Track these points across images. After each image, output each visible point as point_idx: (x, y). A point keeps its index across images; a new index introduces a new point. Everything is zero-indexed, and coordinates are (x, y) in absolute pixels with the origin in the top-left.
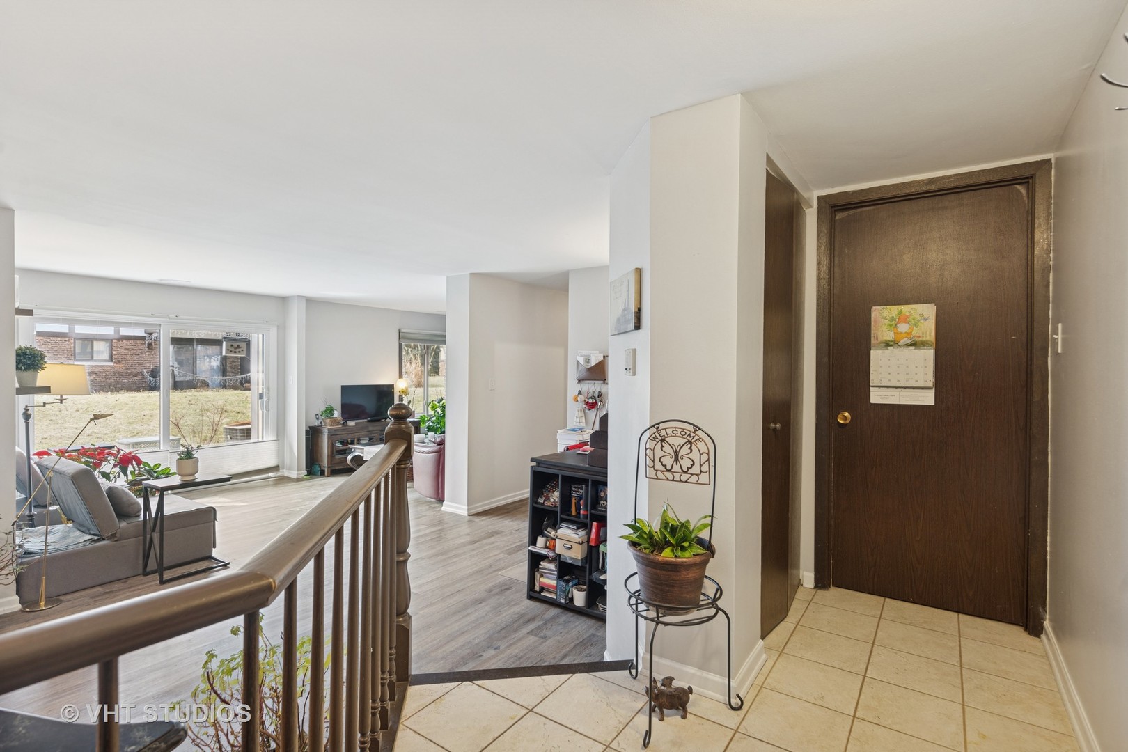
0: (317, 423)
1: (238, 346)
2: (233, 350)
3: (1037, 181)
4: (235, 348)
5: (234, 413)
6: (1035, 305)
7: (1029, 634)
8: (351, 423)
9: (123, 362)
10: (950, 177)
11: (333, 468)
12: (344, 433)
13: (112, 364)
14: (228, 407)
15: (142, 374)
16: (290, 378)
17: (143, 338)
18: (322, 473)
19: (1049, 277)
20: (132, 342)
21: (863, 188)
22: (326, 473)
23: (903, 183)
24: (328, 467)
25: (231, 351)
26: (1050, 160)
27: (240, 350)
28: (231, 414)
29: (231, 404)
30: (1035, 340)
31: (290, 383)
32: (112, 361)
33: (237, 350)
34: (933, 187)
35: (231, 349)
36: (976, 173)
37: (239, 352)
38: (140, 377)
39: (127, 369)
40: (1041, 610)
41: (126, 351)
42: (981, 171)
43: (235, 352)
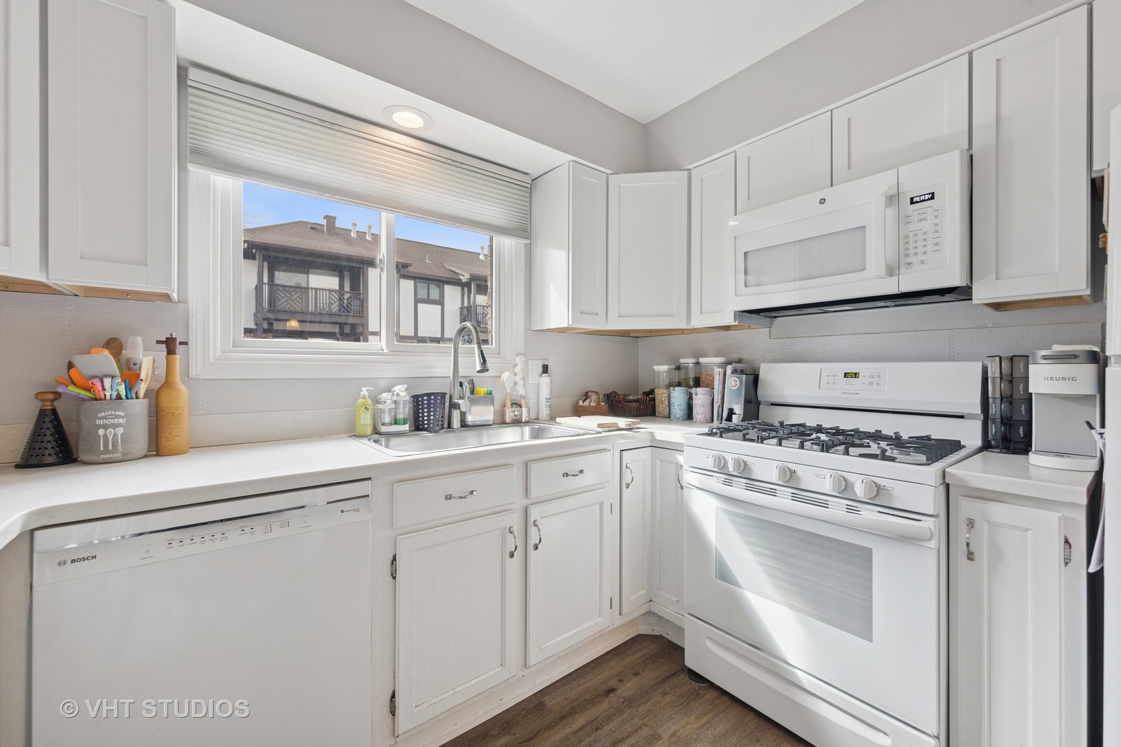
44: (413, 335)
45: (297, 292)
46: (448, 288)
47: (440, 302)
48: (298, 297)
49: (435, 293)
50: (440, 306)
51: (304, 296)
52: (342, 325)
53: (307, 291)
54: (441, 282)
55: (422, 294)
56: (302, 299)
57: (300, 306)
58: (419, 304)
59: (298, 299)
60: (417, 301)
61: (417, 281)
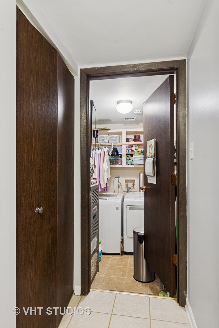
3: (180, 70)
6: (180, 135)
7: (180, 305)
10: (142, 64)
19: (186, 120)
21: (103, 66)
23: (121, 66)
26: (185, 60)
30: (180, 152)
34: (135, 69)
36: (154, 64)
40: (185, 293)
42: (156, 62)
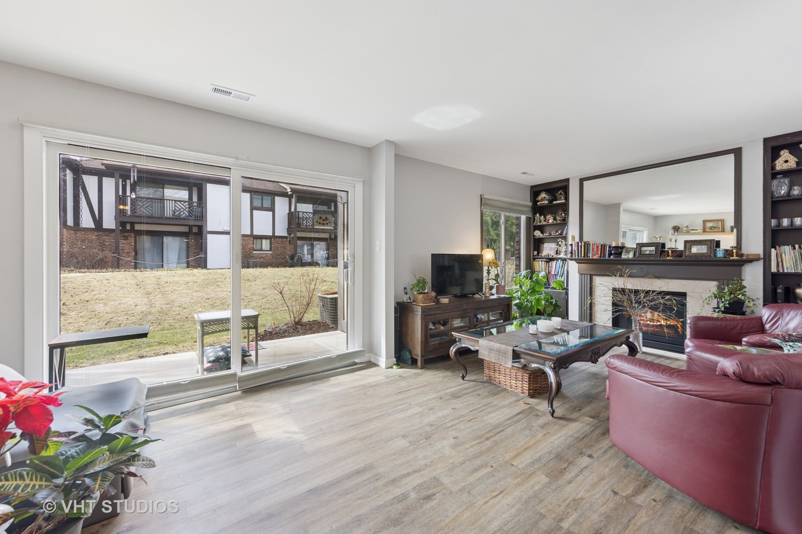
0: (405, 299)
1: (326, 218)
2: (321, 221)
4: (323, 220)
5: (330, 283)
8: (445, 300)
9: (277, 251)
11: (427, 357)
12: (438, 312)
13: (271, 252)
14: (326, 279)
15: (286, 258)
16: (377, 243)
17: (286, 237)
18: (414, 362)
20: (281, 239)
22: (419, 364)
24: (422, 356)
25: (320, 223)
27: (327, 222)
28: (328, 283)
29: (328, 276)
31: (377, 249)
32: (271, 250)
33: (325, 222)
35: (319, 221)
37: (327, 224)
38: (285, 260)
39: (279, 255)
41: (278, 245)
43: (323, 224)
44: (250, 234)
45: (149, 202)
46: (278, 199)
47: (272, 209)
48: (149, 206)
49: (267, 203)
50: (272, 212)
51: (154, 205)
52: (190, 227)
53: (162, 201)
54: (273, 194)
55: (257, 203)
56: (152, 207)
57: (151, 212)
58: (254, 211)
59: (149, 207)
60: (253, 208)
61: (253, 193)
